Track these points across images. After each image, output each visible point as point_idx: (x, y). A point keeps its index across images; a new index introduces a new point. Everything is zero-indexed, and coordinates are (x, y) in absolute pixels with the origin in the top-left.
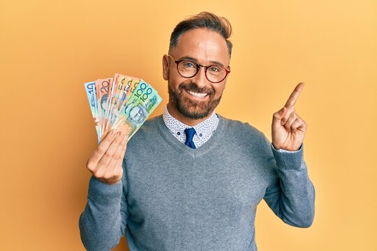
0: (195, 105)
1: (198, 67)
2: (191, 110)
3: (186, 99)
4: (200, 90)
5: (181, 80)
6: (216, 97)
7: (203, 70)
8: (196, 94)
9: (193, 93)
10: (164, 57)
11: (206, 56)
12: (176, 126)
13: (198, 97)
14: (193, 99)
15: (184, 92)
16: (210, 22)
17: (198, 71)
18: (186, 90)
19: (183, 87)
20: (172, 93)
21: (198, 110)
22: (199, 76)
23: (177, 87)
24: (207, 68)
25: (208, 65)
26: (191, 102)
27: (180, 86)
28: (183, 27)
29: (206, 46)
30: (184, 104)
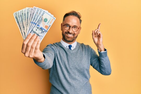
1: (70, 27)
2: (68, 39)
3: (67, 36)
4: (70, 34)
5: (65, 31)
6: (75, 36)
7: (71, 28)
8: (69, 35)
9: (68, 35)
10: (61, 24)
11: (72, 24)
14: (68, 36)
15: (66, 34)
16: (74, 14)
17: (70, 28)
18: (67, 34)
20: (63, 34)
21: (70, 39)
22: (70, 29)
23: (64, 33)
24: (72, 27)
25: (73, 26)
26: (68, 37)
27: (65, 33)
28: (67, 15)
29: (73, 21)
30: (66, 38)
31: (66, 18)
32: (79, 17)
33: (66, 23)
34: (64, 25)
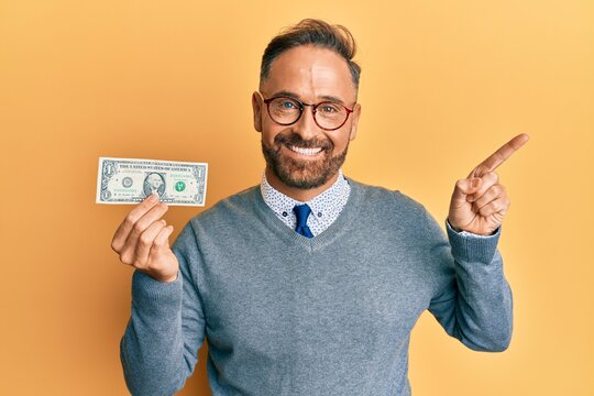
0: (301, 168)
1: (301, 107)
2: (296, 176)
3: (288, 159)
4: (307, 144)
5: (276, 130)
6: (336, 153)
7: (309, 110)
8: (301, 150)
9: (297, 149)
10: (255, 97)
11: (313, 89)
12: (280, 202)
13: (306, 154)
14: (297, 158)
15: (283, 147)
16: (318, 34)
17: (301, 112)
18: (288, 146)
19: (280, 139)
20: (267, 151)
21: (306, 175)
22: (303, 120)
23: (272, 141)
24: (315, 107)
25: (317, 102)
26: (294, 163)
27: (276, 139)
28: (278, 47)
29: (315, 73)
30: (285, 167)
31: (275, 64)
32: (345, 51)
33: (278, 91)
34: (267, 102)
